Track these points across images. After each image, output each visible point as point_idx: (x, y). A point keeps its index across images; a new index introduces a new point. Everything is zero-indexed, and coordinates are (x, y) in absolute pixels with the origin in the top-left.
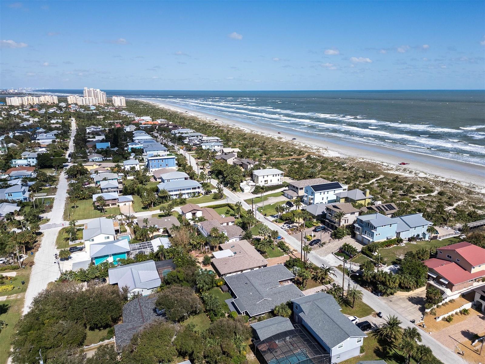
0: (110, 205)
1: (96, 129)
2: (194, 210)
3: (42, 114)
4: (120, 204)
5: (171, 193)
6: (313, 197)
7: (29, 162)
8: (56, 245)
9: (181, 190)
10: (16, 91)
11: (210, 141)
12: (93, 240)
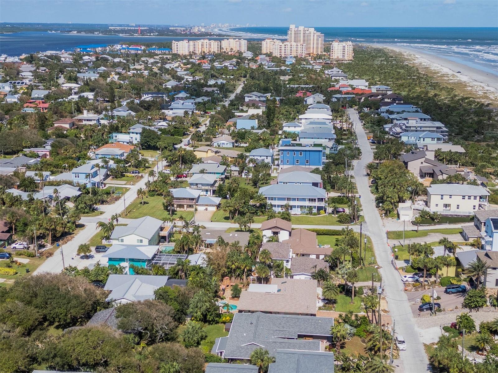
0: (185, 206)
1: (259, 97)
2: (276, 227)
3: (207, 69)
4: (199, 208)
5: (274, 202)
6: (491, 239)
7: (132, 138)
8: (89, 241)
9: (289, 199)
10: (203, 30)
11: (422, 129)
12: (122, 241)
